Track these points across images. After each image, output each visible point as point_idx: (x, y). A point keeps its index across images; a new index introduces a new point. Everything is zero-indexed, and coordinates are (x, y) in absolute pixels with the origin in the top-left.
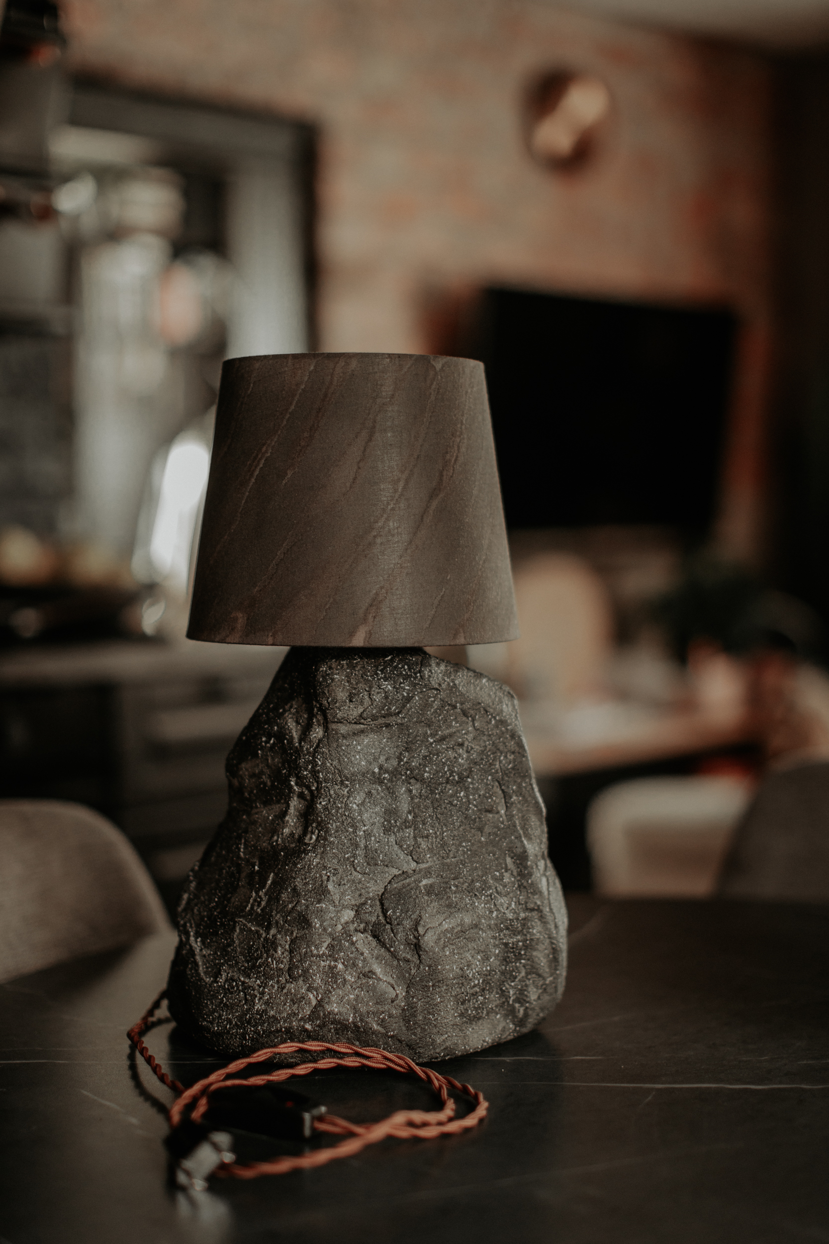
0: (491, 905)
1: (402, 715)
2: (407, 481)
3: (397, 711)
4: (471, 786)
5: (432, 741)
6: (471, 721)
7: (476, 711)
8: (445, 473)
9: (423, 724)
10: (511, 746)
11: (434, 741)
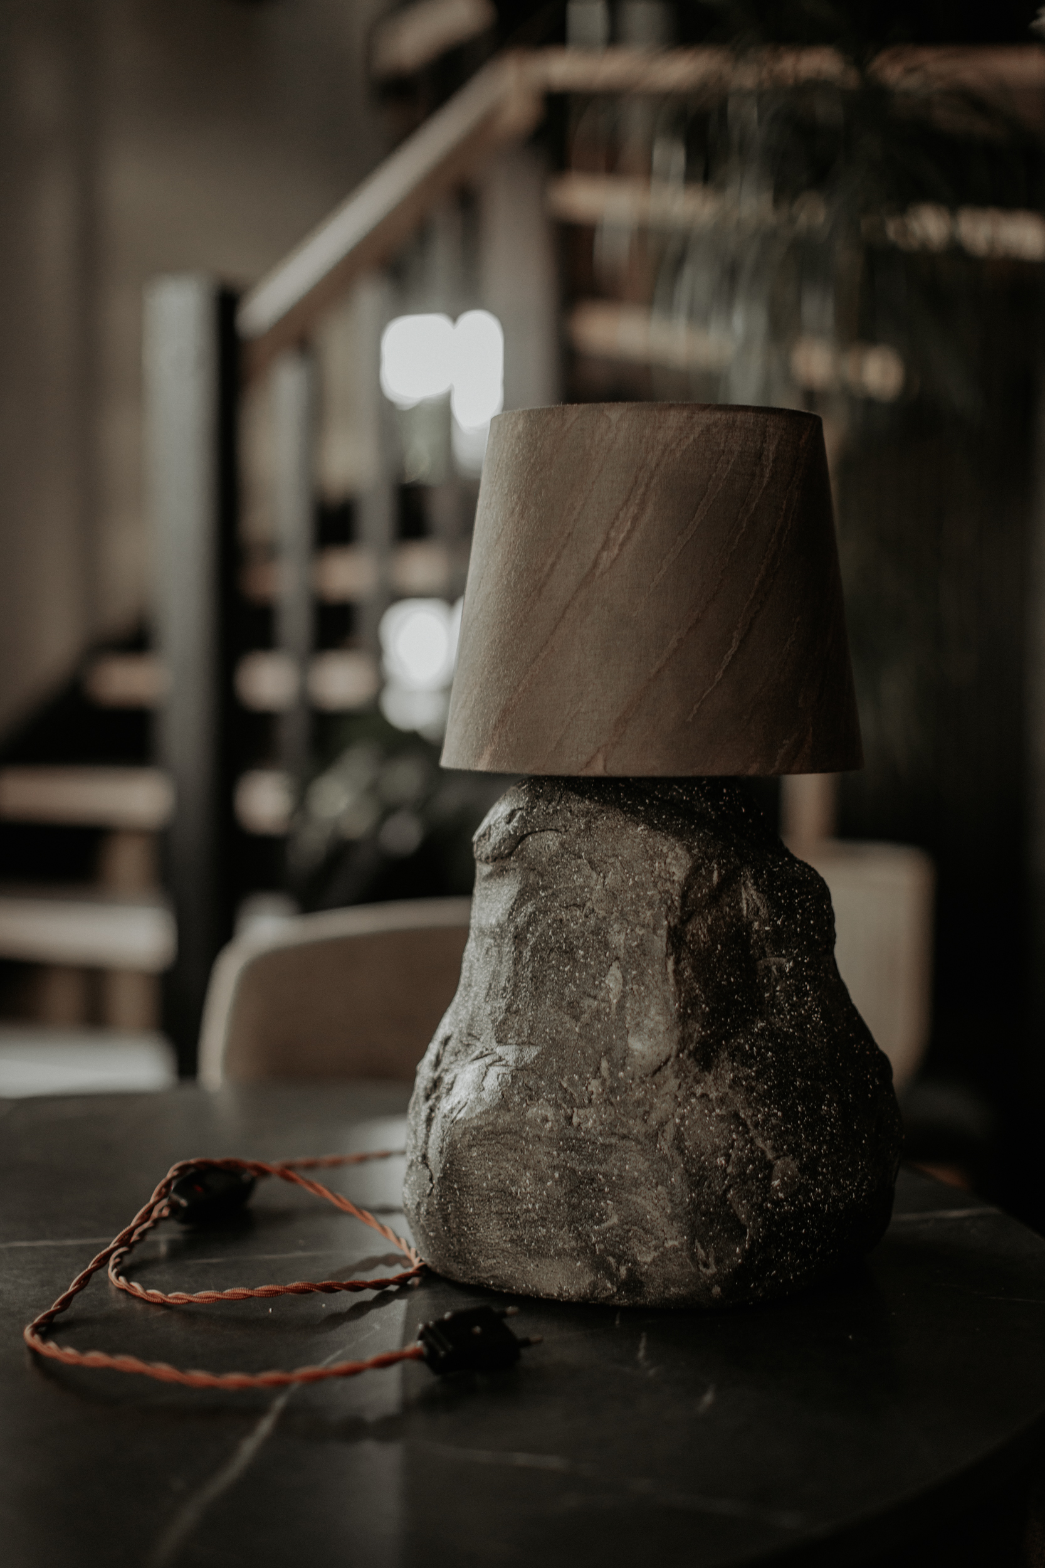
1: (513, 857)
3: (506, 852)
5: (542, 895)
6: (602, 878)
7: (609, 866)
11: (545, 896)
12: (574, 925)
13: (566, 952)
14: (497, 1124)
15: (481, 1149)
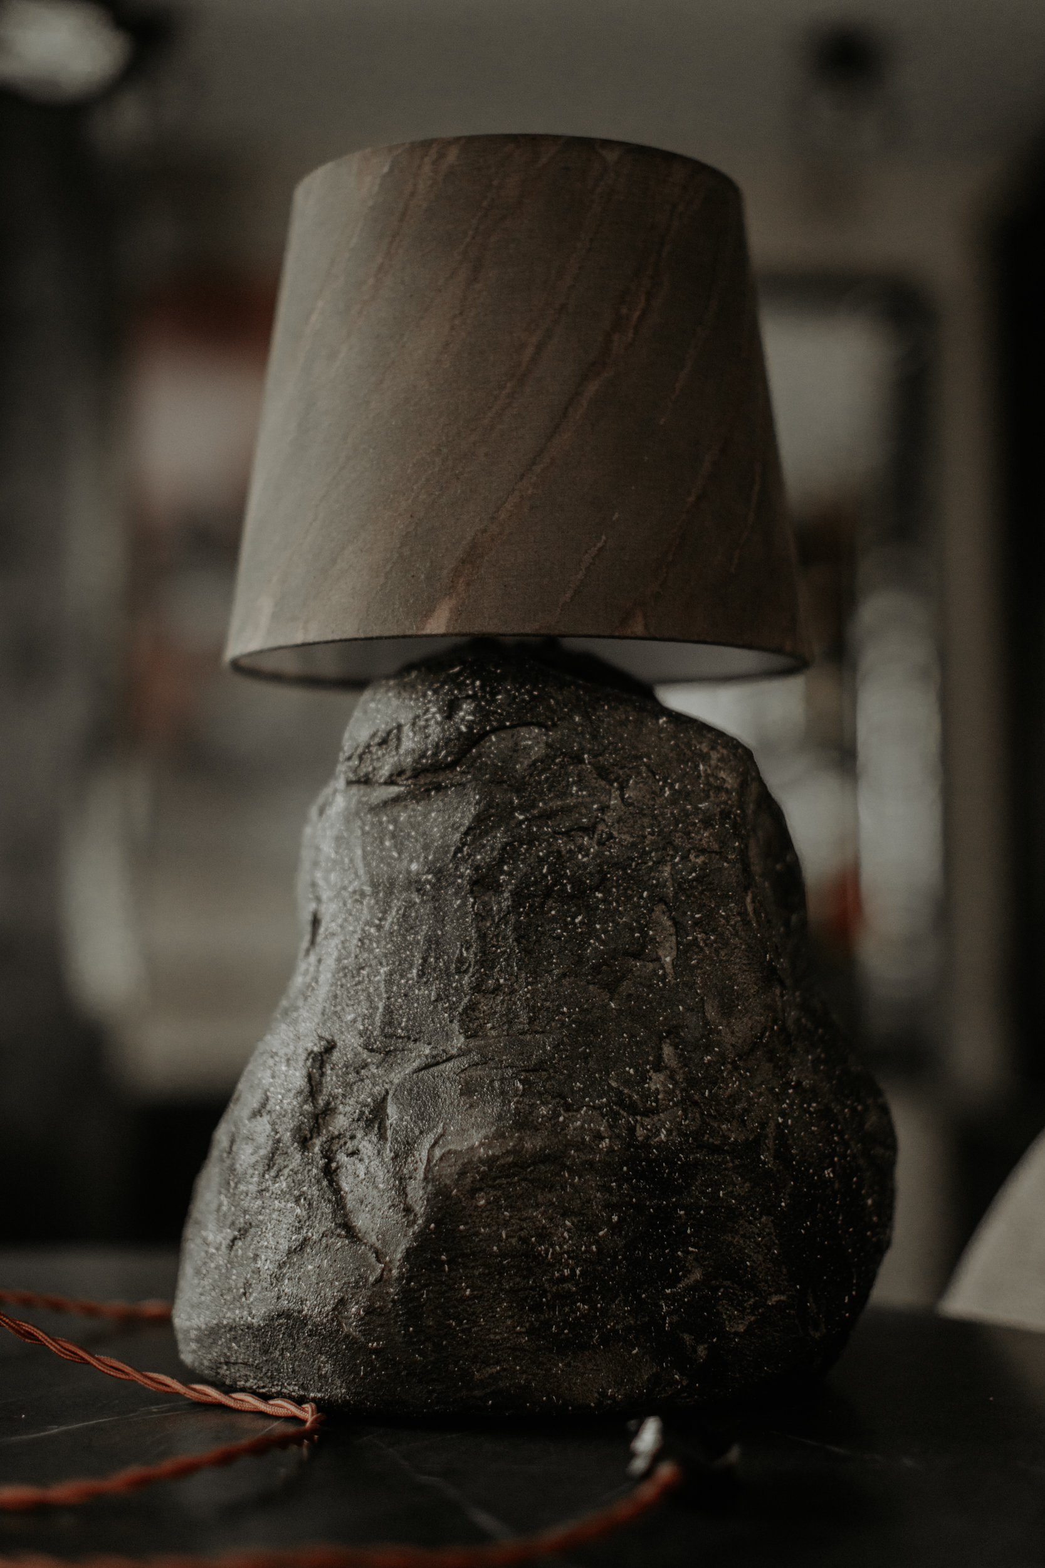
0: (600, 1125)
1: (461, 767)
2: (540, 348)
3: (449, 759)
4: (602, 906)
5: (521, 817)
6: (618, 789)
7: (628, 772)
8: (616, 337)
9: (505, 786)
10: (701, 840)
11: (526, 819)
12: (584, 856)
13: (571, 897)
14: (524, 1152)
15: (493, 1193)
